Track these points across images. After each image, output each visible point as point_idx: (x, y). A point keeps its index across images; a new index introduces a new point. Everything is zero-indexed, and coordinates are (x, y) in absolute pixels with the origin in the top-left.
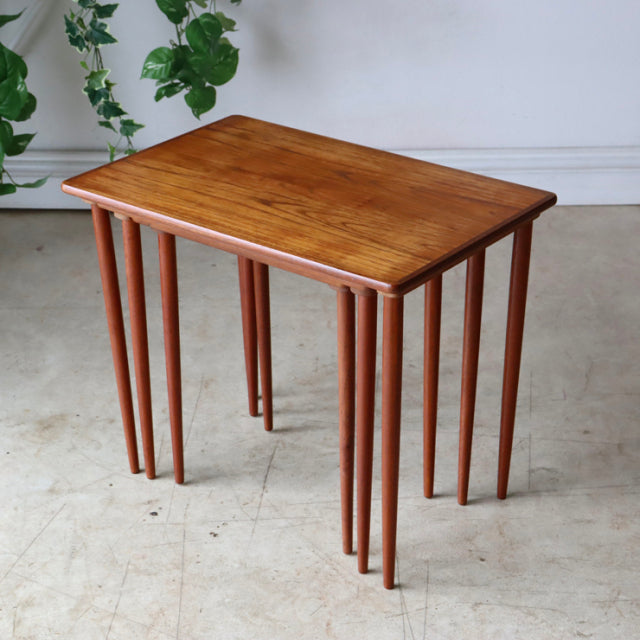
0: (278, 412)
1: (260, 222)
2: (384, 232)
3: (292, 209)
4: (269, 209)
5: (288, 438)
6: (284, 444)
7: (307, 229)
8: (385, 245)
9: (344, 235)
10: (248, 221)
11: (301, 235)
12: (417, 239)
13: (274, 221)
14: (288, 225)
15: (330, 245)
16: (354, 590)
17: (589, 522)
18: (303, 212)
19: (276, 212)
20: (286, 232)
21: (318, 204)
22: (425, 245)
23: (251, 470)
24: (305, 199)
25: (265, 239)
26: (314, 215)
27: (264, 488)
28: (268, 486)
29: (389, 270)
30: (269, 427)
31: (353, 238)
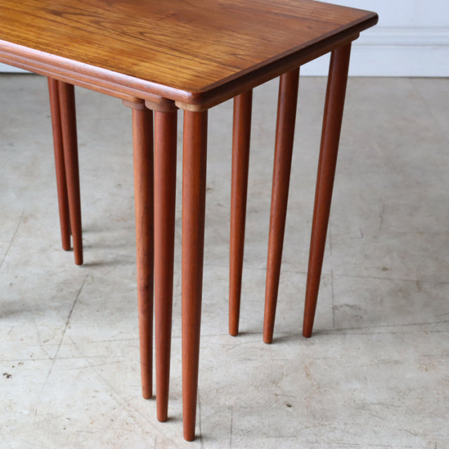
0: (90, 247)
1: (44, 29)
2: (187, 42)
3: (85, 19)
4: (58, 19)
5: (97, 272)
6: (93, 278)
7: (98, 37)
8: (187, 54)
9: (141, 43)
10: (30, 29)
11: (89, 43)
12: (226, 49)
13: (62, 29)
14: (76, 32)
15: (122, 52)
16: (151, 441)
17: (396, 362)
18: (97, 23)
19: (66, 22)
20: (73, 39)
21: (114, 16)
22: (235, 54)
23: (56, 304)
24: (100, 11)
25: (46, 45)
26: (108, 25)
27: (67, 323)
28: (72, 321)
29: (190, 77)
30: (80, 261)
31: (152, 47)
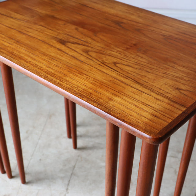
1: (53, 58)
2: (144, 74)
3: (79, 48)
4: (63, 48)
5: (84, 154)
7: (86, 67)
8: (146, 87)
9: (114, 74)
10: (44, 57)
11: (81, 73)
12: (171, 82)
13: (65, 58)
14: (73, 62)
15: (101, 84)
18: (87, 52)
19: (67, 51)
20: (70, 69)
21: (98, 45)
22: (178, 89)
24: (90, 40)
25: (53, 75)
26: (94, 55)
30: (75, 147)
31: (122, 79)
